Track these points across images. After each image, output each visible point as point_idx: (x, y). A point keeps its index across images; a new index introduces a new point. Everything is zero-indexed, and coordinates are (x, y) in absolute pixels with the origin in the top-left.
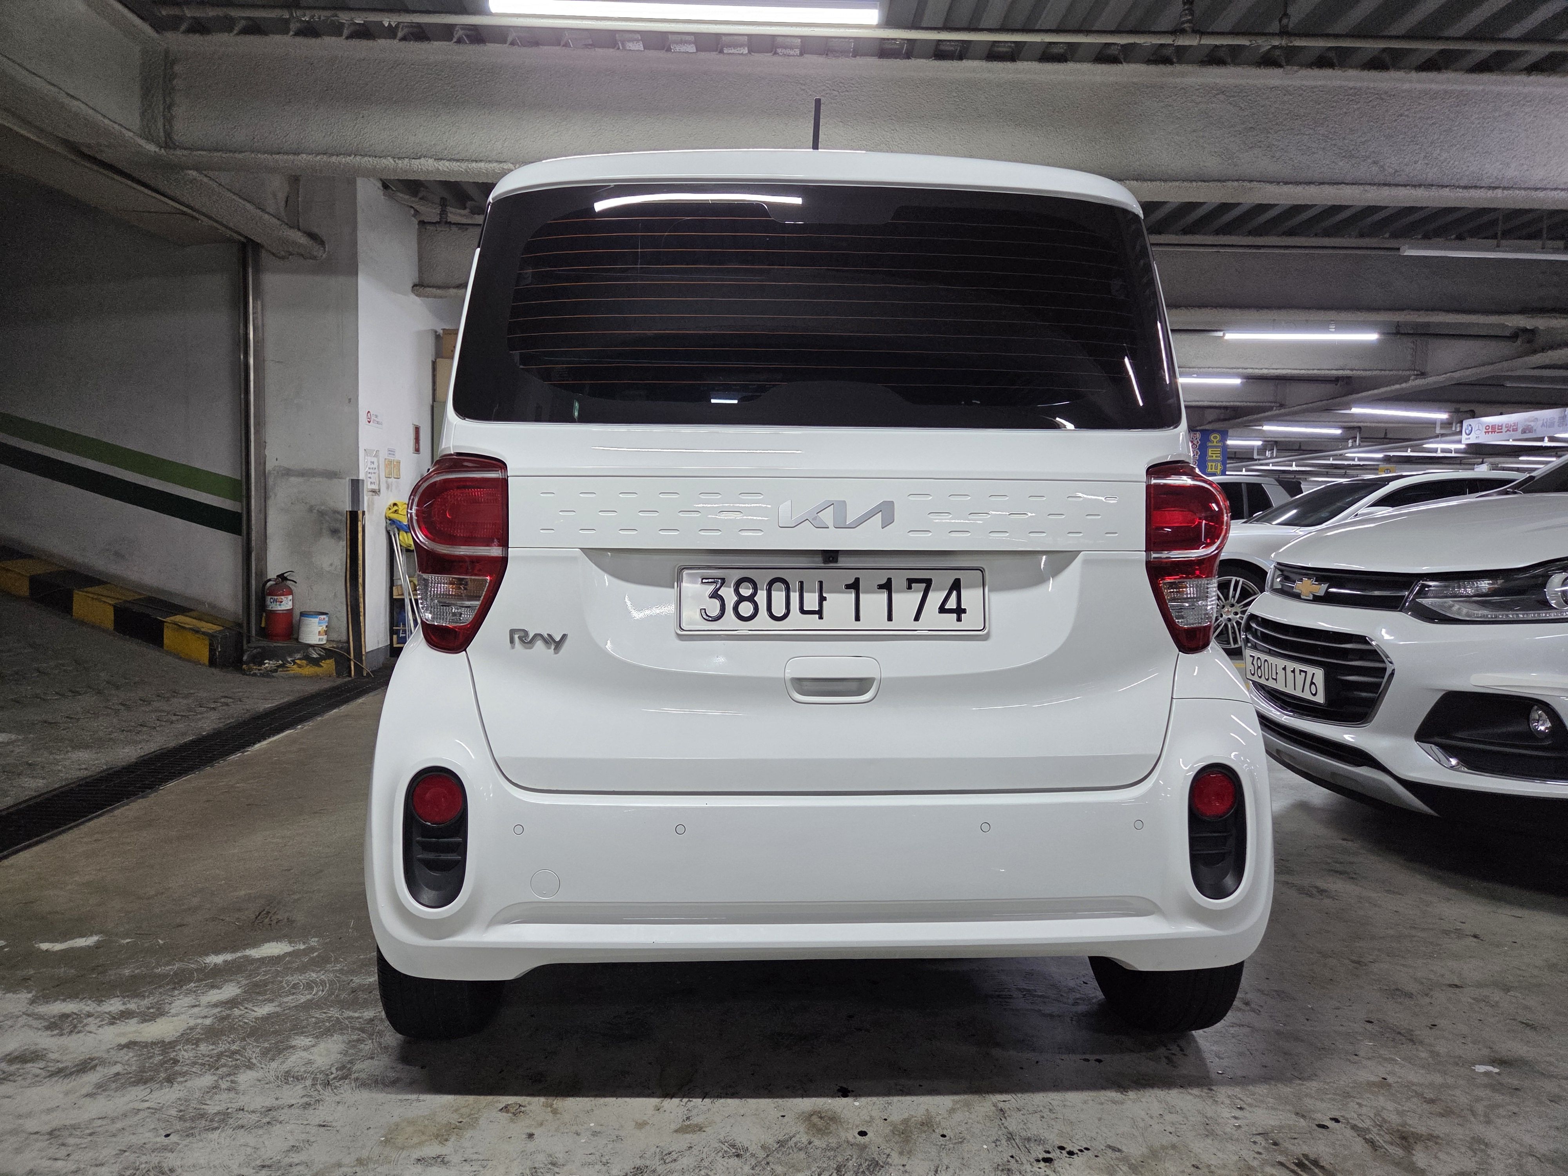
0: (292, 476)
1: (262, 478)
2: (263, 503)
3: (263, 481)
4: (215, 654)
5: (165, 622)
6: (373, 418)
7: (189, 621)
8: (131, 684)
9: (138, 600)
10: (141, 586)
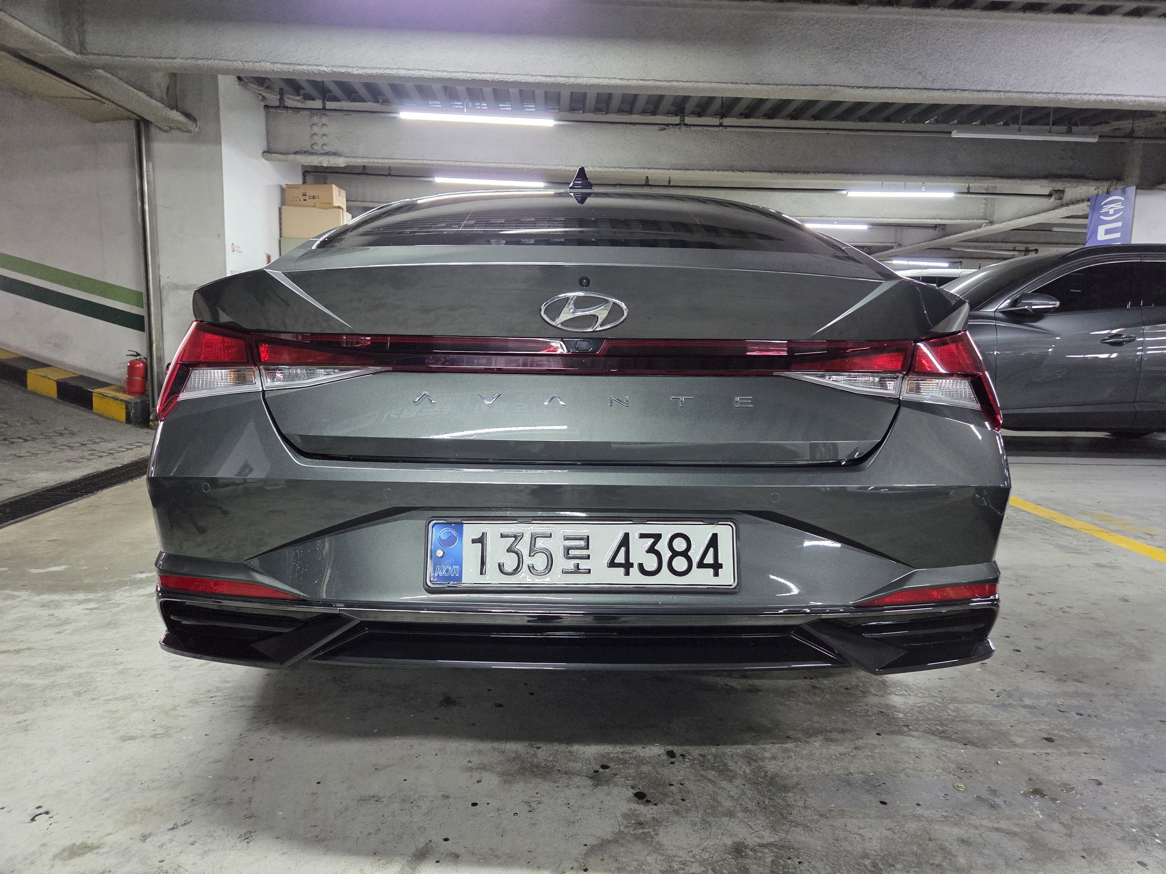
0: (178, 289)
1: (158, 291)
2: (160, 309)
3: (159, 294)
4: (130, 415)
5: (91, 393)
6: (236, 248)
7: (110, 392)
8: (72, 434)
9: (74, 377)
10: (74, 368)
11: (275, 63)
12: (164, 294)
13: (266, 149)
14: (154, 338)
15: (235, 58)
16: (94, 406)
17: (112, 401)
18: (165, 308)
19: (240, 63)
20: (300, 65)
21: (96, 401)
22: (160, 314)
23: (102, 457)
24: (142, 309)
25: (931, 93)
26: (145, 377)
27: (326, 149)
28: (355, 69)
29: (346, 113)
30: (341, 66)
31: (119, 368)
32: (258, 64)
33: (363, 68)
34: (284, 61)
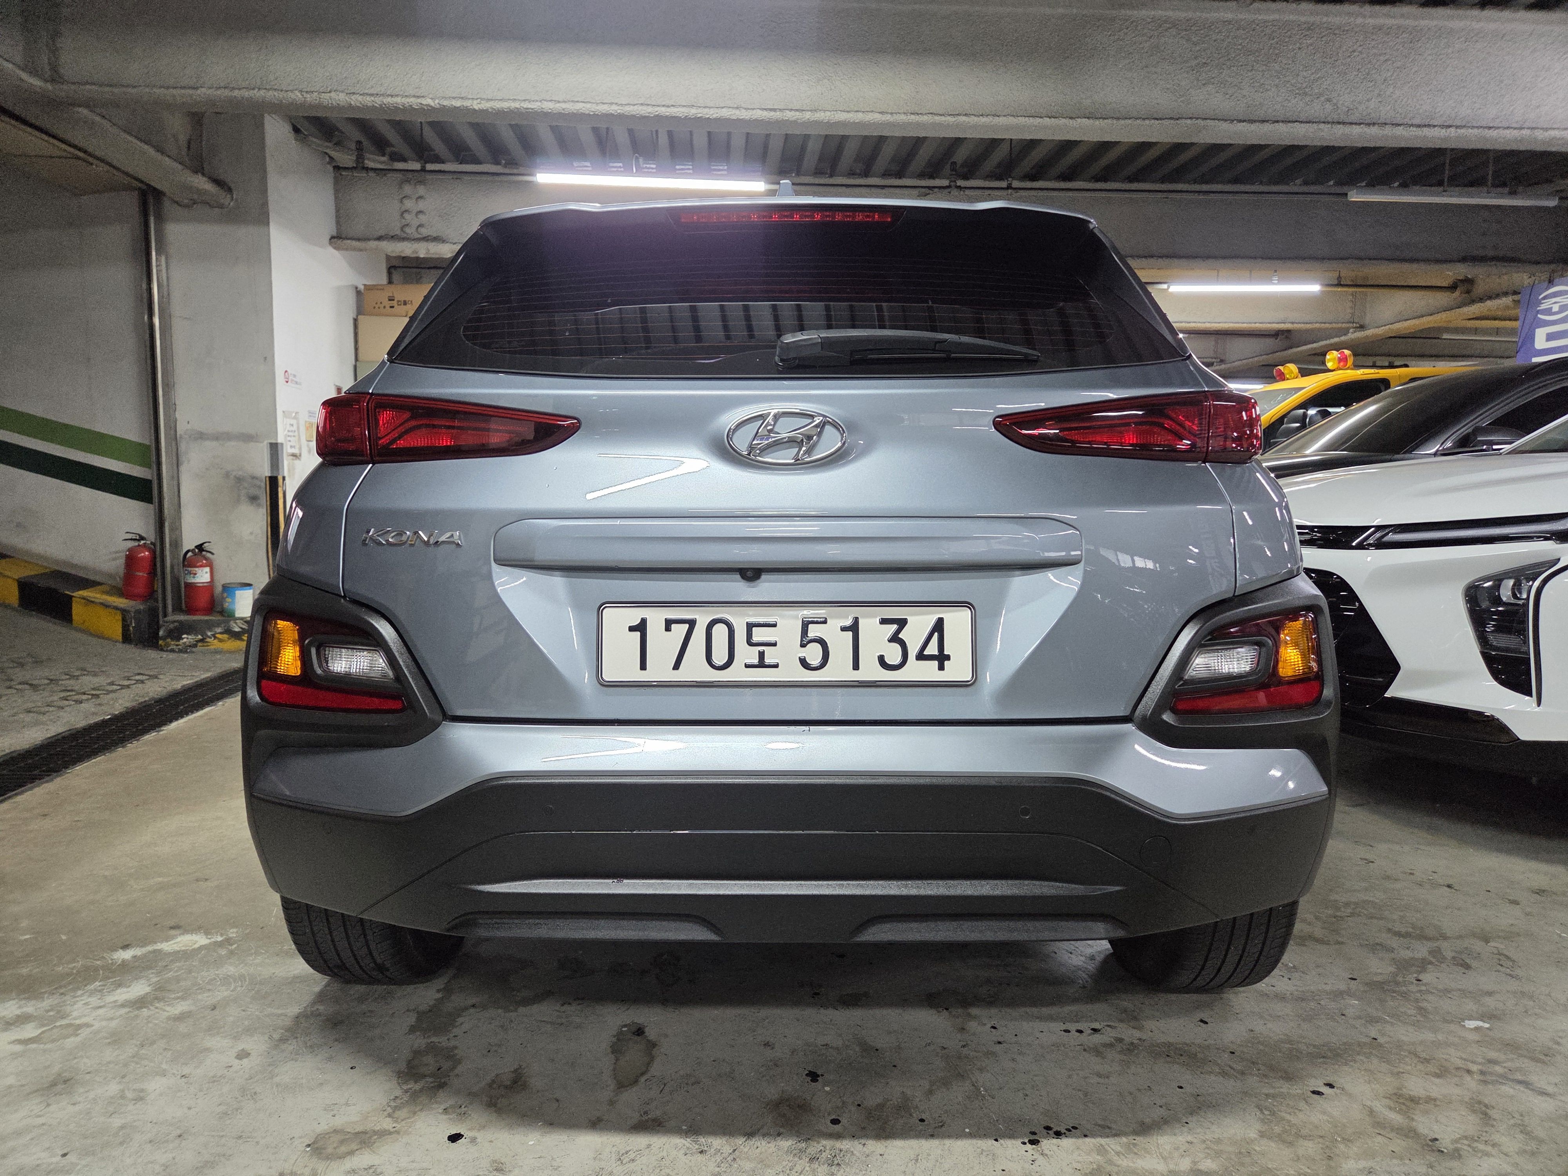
0: (208, 439)
2: (176, 469)
3: (174, 445)
4: (129, 630)
5: (73, 596)
6: (291, 378)
7: (98, 596)
8: (38, 662)
9: (44, 574)
10: (46, 559)
11: (354, 93)
12: (183, 446)
13: (335, 234)
14: (166, 511)
15: (291, 88)
16: (75, 617)
17: (102, 611)
18: (183, 468)
19: (299, 94)
20: (392, 96)
21: (77, 610)
22: (176, 475)
23: (81, 702)
24: (147, 469)
25: (1347, 130)
26: (152, 573)
27: (424, 232)
28: (475, 102)
29: (456, 176)
30: (454, 98)
31: (114, 559)
32: (327, 96)
33: (488, 100)
34: (366, 91)
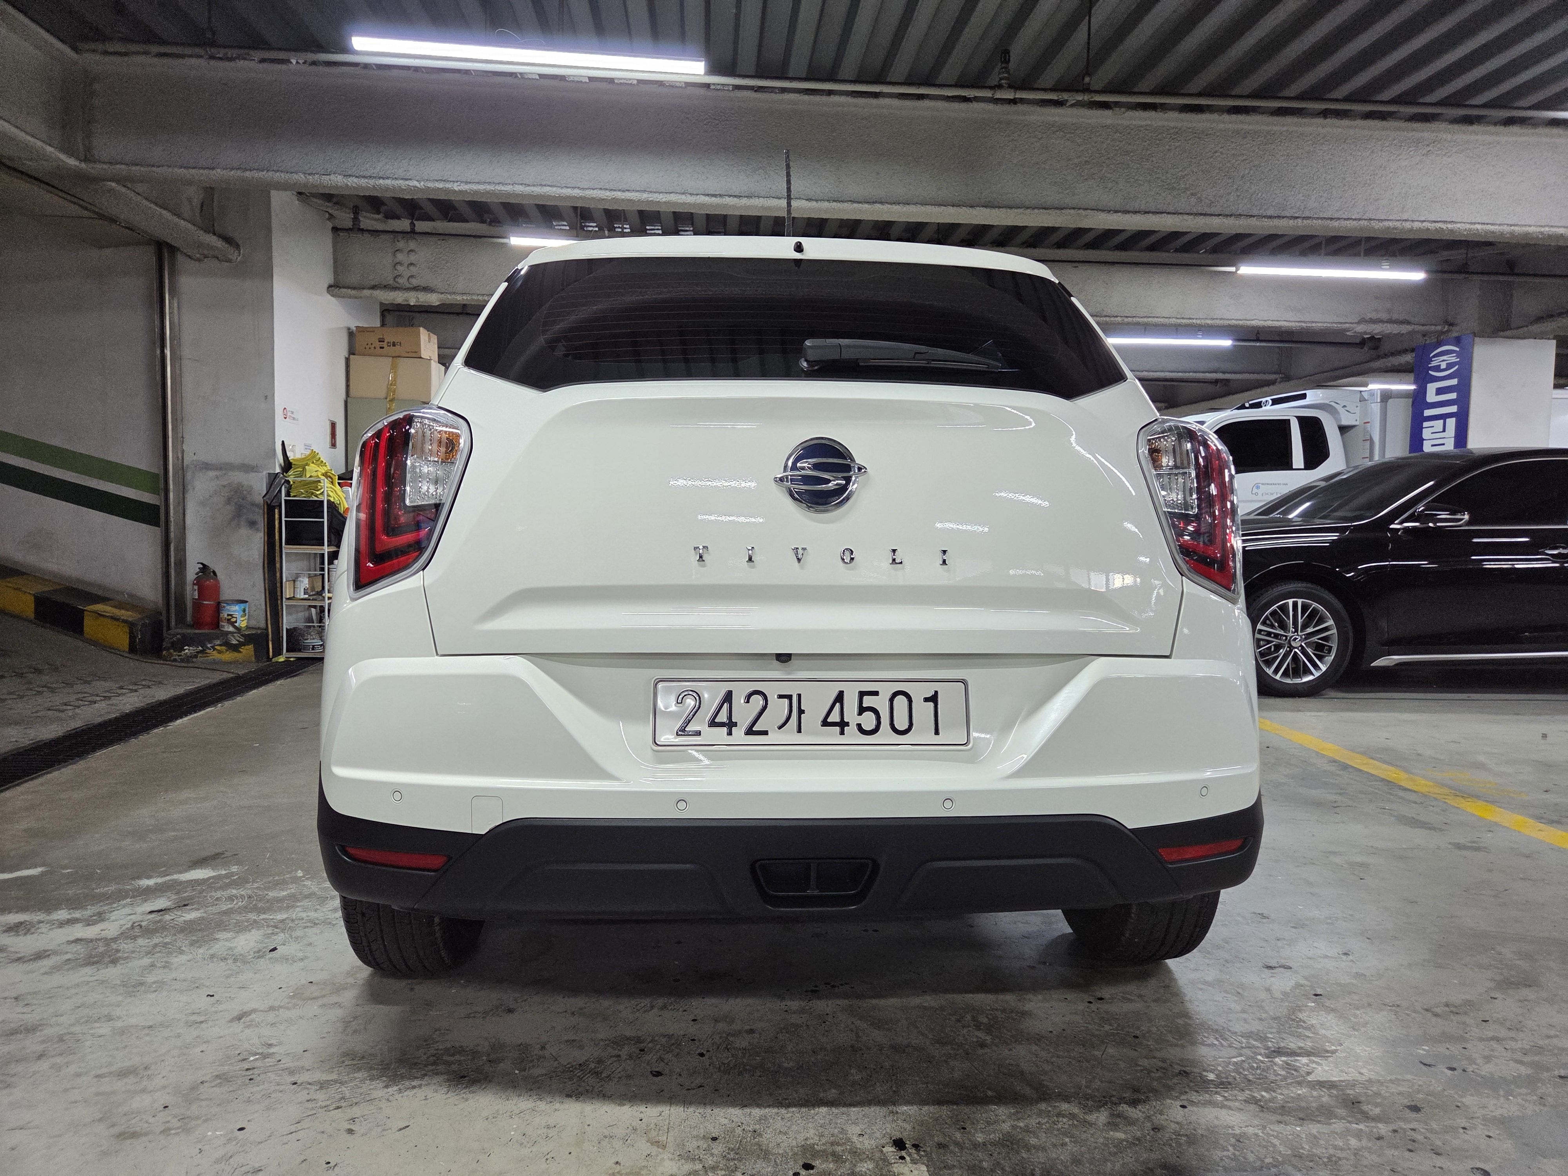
0: (211, 469)
1: (180, 472)
2: (181, 495)
3: (181, 476)
4: (135, 641)
5: (85, 610)
6: (289, 414)
7: (107, 609)
8: (54, 669)
9: (57, 590)
10: (60, 576)
12: (189, 476)
13: (332, 282)
14: (172, 535)
16: (86, 630)
17: (109, 622)
18: (189, 496)
21: (89, 623)
22: (181, 502)
23: (95, 702)
24: (156, 496)
27: (415, 282)
29: (442, 237)
32: (326, 178)
34: (362, 174)
